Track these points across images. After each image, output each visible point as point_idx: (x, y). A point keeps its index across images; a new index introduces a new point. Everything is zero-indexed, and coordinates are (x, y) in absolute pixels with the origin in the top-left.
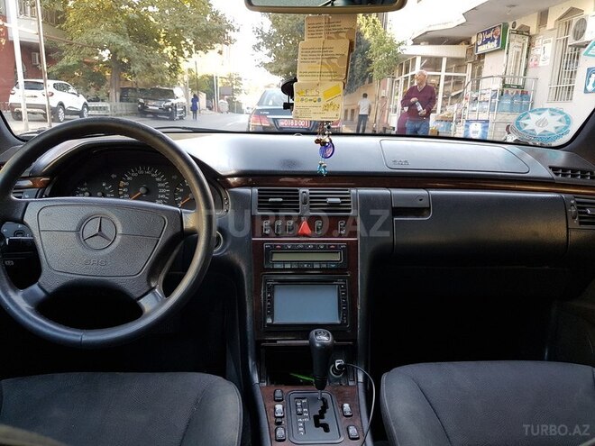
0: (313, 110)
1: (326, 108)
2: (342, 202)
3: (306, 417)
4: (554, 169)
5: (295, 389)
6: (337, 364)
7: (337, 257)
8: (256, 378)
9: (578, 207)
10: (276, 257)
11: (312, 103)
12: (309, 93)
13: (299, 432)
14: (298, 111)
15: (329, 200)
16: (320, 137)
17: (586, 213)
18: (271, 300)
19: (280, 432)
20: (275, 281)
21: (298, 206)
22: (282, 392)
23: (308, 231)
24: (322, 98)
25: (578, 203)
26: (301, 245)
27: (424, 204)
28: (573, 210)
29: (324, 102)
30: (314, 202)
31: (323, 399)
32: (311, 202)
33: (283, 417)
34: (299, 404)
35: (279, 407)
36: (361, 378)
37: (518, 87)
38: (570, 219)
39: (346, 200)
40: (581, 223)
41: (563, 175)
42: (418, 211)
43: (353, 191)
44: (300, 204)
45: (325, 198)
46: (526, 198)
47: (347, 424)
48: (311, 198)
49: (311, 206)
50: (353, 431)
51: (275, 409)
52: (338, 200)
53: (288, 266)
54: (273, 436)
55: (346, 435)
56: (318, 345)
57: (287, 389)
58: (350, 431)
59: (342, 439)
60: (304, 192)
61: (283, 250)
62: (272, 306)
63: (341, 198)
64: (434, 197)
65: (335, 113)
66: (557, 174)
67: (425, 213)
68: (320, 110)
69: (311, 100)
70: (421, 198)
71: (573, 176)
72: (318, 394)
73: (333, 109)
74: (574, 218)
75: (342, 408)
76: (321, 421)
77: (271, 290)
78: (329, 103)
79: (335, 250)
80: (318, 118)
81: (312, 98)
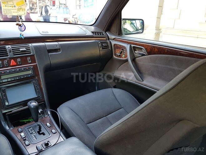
0: (12, 11)
1: (19, 10)
2: (27, 50)
3: (34, 133)
4: (93, 32)
5: (26, 125)
6: (40, 112)
7: (30, 72)
8: (7, 128)
9: (101, 44)
10: (3, 77)
11: (11, 8)
12: (9, 3)
13: (34, 139)
14: (5, 11)
15: (21, 49)
16: (18, 23)
17: (103, 45)
18: (5, 95)
19: (27, 143)
20: (5, 87)
21: (7, 54)
22: (21, 128)
23: (15, 64)
24: (16, 6)
25: (101, 43)
26: (13, 70)
27: (58, 47)
28: (100, 45)
29: (17, 7)
30: (14, 51)
31: (38, 125)
32: (13, 51)
33: (25, 137)
34: (30, 130)
35: (22, 134)
36: (49, 113)
37: (64, 4)
38: (100, 48)
39: (28, 49)
40: (103, 49)
41: (96, 34)
42: (56, 50)
43: (30, 45)
44: (8, 52)
45: (19, 49)
46: (88, 42)
47: (51, 129)
48: (12, 49)
49: (13, 53)
50: (53, 131)
51: (21, 135)
52: (25, 49)
53: (10, 80)
54: (24, 145)
55: (52, 133)
56: (32, 107)
57: (23, 127)
58: (53, 132)
59: (51, 135)
60: (8, 47)
61: (5, 73)
62: (6, 98)
63: (26, 48)
64: (61, 44)
65: (24, 12)
66: (94, 34)
67: (59, 51)
68: (16, 11)
69: (11, 6)
70: (56, 45)
71: (98, 34)
72: (36, 124)
73: (22, 11)
74: (101, 47)
75: (47, 125)
76: (41, 132)
77: (4, 91)
78: (20, 8)
79: (29, 70)
80: (15, 14)
81: (11, 5)
